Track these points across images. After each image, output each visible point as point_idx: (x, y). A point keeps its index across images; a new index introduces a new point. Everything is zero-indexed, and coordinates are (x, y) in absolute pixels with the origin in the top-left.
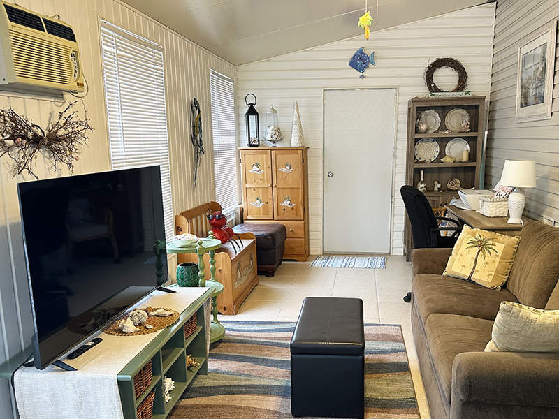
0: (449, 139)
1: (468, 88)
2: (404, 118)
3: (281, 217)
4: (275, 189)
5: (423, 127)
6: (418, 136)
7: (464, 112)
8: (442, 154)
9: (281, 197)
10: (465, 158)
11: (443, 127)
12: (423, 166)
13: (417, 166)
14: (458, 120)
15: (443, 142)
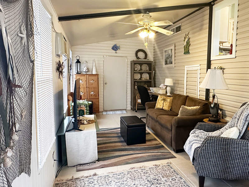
0: (143, 73)
1: (148, 58)
2: (130, 66)
3: (90, 98)
4: (88, 88)
5: (136, 69)
6: (135, 72)
7: (147, 65)
8: (141, 77)
9: (90, 91)
10: (148, 79)
11: (141, 69)
12: (137, 81)
13: (135, 81)
14: (145, 68)
15: (141, 74)
